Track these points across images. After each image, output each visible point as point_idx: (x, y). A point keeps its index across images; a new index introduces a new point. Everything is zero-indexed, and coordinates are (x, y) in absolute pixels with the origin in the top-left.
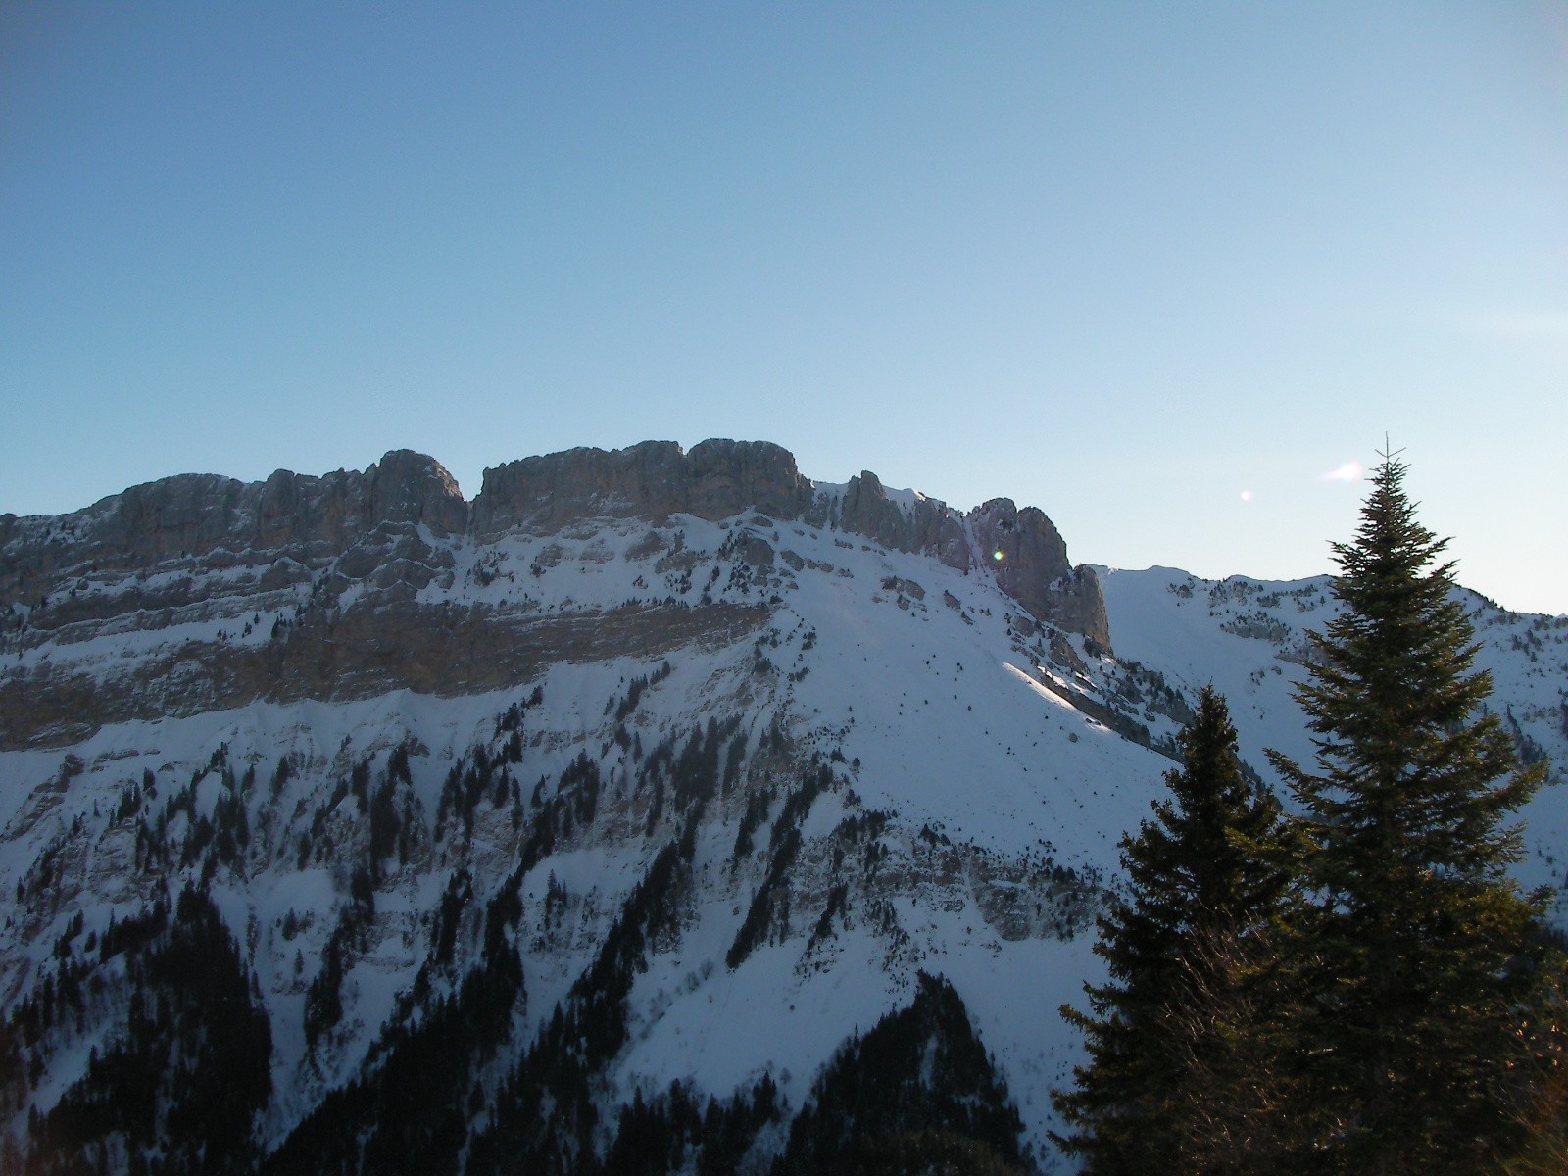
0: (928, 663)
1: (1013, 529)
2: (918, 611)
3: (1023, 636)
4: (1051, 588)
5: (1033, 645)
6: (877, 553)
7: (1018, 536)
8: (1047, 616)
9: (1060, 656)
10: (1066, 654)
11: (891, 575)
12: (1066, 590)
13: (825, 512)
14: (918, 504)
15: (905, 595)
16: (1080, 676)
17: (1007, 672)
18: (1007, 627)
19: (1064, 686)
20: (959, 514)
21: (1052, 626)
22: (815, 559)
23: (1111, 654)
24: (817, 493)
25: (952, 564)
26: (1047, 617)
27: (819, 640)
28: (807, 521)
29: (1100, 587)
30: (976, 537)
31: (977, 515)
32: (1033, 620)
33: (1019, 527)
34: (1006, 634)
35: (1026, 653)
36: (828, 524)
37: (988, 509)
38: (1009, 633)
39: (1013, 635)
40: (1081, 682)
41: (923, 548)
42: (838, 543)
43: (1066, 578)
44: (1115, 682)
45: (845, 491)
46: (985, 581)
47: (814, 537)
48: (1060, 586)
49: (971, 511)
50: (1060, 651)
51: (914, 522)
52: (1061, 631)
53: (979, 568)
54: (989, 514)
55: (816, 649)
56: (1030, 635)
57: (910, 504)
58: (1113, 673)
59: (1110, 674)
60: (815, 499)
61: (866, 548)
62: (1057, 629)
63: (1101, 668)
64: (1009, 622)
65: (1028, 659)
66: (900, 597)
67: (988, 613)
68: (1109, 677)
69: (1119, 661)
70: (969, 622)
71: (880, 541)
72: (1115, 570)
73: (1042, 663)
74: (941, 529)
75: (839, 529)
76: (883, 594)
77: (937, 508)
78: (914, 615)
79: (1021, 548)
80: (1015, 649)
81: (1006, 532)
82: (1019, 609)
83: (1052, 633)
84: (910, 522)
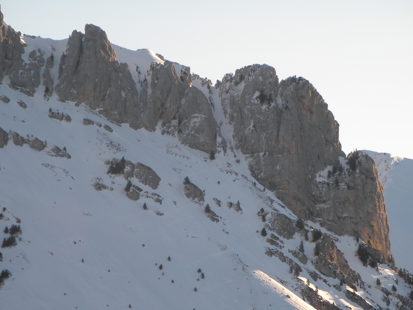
0: (161, 267)
1: (273, 104)
2: (150, 202)
3: (281, 238)
4: (318, 179)
5: (294, 249)
6: (102, 129)
7: (279, 113)
8: (311, 213)
9: (326, 264)
10: (335, 262)
11: (119, 156)
12: (337, 182)
13: (37, 73)
14: (155, 68)
15: (135, 181)
16: (351, 290)
17: (259, 281)
18: (260, 225)
19: (331, 302)
20: (206, 82)
21: (317, 226)
22: (23, 134)
23: (390, 263)
24: (28, 50)
25: (194, 145)
26: (311, 215)
27: (25, 235)
28: (14, 85)
29: (380, 179)
30: (225, 112)
31: (228, 84)
32: (294, 217)
33: (280, 101)
34: (259, 234)
35: (283, 259)
36: (41, 90)
37: (242, 78)
38: (264, 233)
39: (268, 236)
40: (352, 298)
41: (160, 123)
42: (53, 115)
43: (337, 168)
44: (396, 300)
45: (63, 50)
46: (235, 167)
47: (22, 105)
48: (329, 176)
49: (221, 80)
50: (328, 257)
51: (150, 91)
52: (329, 233)
53: (229, 151)
54: (242, 86)
55: (20, 246)
56: (290, 236)
57: (145, 68)
58: (394, 289)
59: (390, 290)
60: (25, 58)
61: (88, 122)
62: (324, 230)
63: (378, 282)
64: (264, 220)
65: (287, 267)
66: (129, 185)
67: (238, 208)
68: (388, 293)
69: (402, 274)
70: (214, 217)
71: (106, 113)
72: (399, 160)
73: (304, 272)
74: (183, 101)
75: (55, 97)
76: (107, 180)
77: (179, 74)
78: (145, 207)
79: (282, 128)
80: (270, 253)
81: (264, 107)
82: (278, 205)
83: (317, 235)
84: (145, 91)
